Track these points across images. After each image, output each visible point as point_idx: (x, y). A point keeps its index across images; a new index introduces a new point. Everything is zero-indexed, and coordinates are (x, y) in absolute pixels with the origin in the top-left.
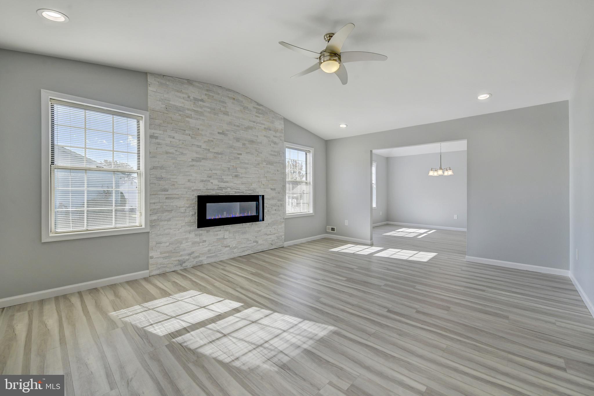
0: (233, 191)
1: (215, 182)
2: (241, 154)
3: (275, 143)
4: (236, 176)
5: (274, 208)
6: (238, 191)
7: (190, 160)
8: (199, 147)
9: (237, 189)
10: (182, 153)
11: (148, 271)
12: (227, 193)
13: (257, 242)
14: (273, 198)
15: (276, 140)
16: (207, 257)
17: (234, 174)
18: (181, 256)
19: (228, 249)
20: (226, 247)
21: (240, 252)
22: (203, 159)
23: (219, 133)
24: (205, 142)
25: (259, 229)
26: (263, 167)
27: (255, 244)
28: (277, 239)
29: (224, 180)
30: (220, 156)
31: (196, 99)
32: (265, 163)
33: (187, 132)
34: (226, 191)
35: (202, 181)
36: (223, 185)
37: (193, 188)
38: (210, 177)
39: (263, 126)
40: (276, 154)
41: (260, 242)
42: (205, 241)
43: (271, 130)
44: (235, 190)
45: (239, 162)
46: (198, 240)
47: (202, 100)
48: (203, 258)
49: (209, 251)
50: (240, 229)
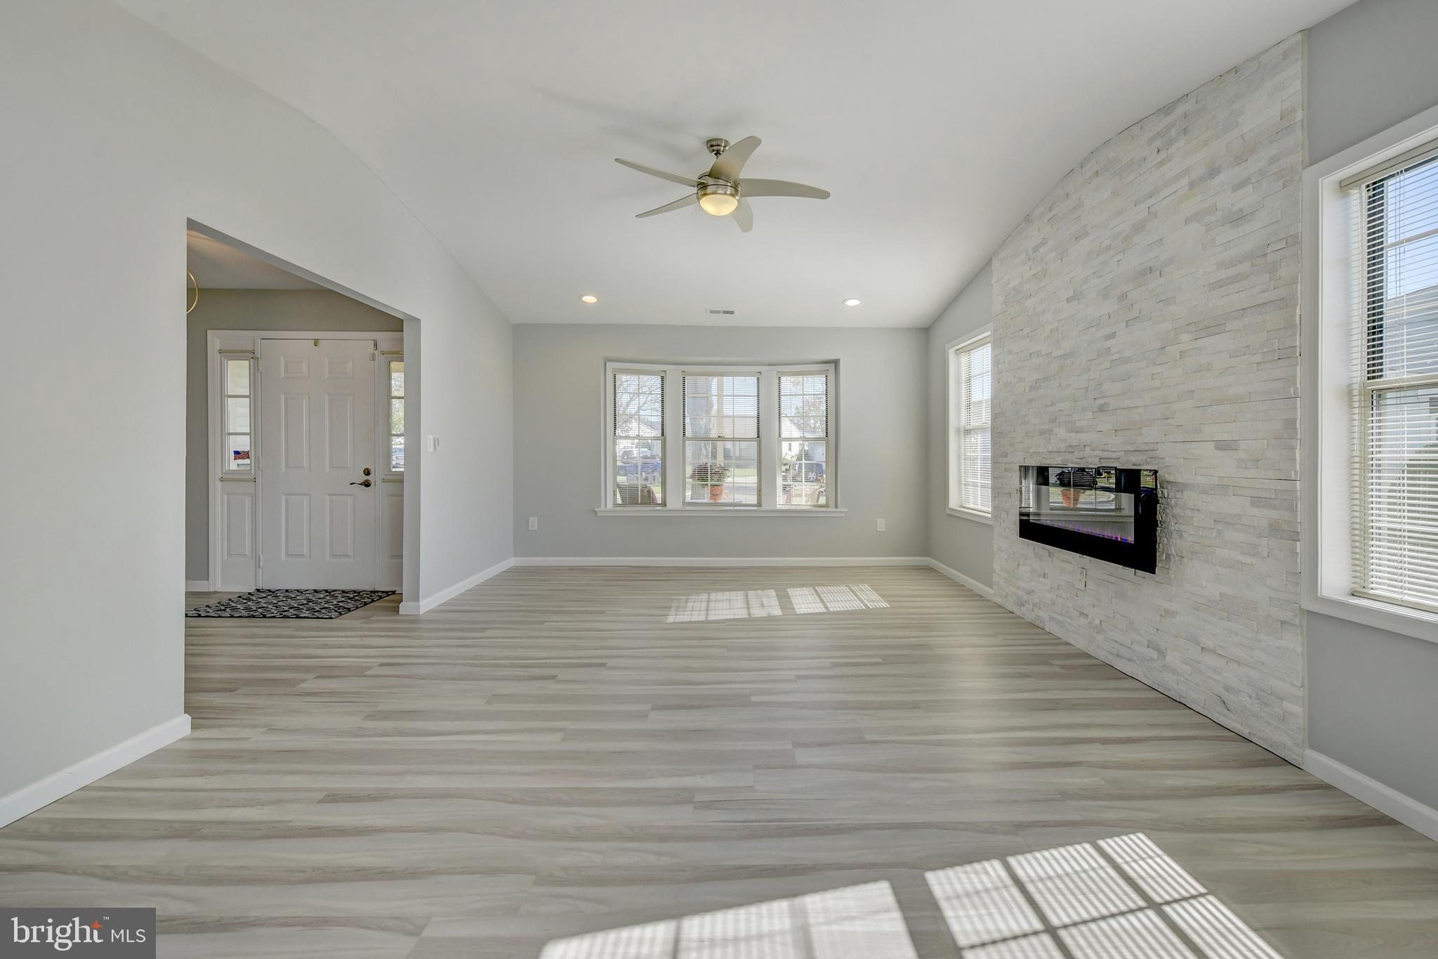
0: (1096, 456)
1: (1061, 432)
2: (1112, 336)
4: (1102, 409)
6: (1106, 454)
8: (1039, 354)
9: (1103, 451)
11: (991, 592)
12: (1083, 461)
13: (1162, 654)
14: (1223, 488)
15: (1246, 198)
17: (1099, 402)
18: (1018, 588)
19: (1083, 621)
20: (1082, 614)
21: (1111, 653)
23: (1068, 300)
27: (1155, 654)
28: (1250, 697)
29: (1078, 424)
31: (1036, 249)
32: (1185, 337)
33: (1025, 331)
34: (1081, 455)
35: (1042, 433)
36: (1074, 439)
37: (1032, 451)
38: (1054, 421)
39: (1185, 181)
41: (1172, 658)
42: (1045, 576)
43: (1219, 173)
44: (1100, 454)
47: (1044, 242)
48: (1044, 615)
49: (1053, 603)
50: (1111, 579)
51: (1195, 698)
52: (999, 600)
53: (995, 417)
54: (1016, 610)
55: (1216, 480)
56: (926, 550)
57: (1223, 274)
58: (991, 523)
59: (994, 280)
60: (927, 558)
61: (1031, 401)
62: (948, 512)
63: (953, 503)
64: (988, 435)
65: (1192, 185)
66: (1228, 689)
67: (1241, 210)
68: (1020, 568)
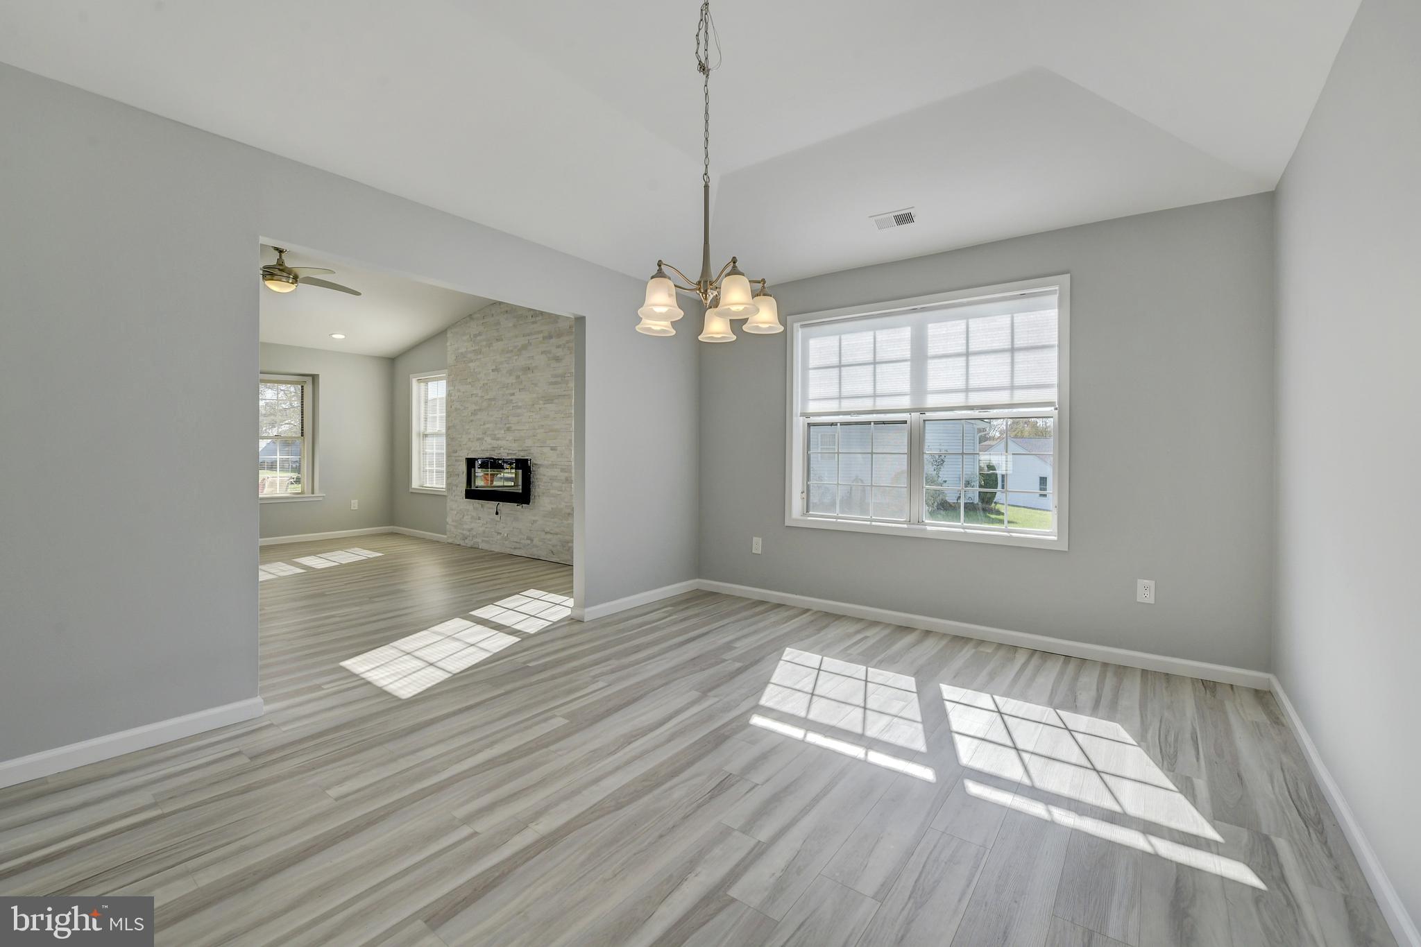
1: (488, 440)
2: (513, 394)
3: (558, 359)
4: (509, 429)
5: (556, 484)
6: (510, 452)
7: (470, 414)
8: (477, 395)
9: (509, 450)
10: (465, 408)
11: (445, 536)
12: (496, 454)
14: (553, 466)
15: (559, 352)
16: (483, 541)
17: (507, 425)
18: (463, 530)
19: (499, 537)
20: (498, 534)
22: (480, 410)
23: (493, 370)
24: (481, 387)
25: (534, 518)
26: (540, 409)
27: (529, 542)
29: (498, 436)
30: (493, 403)
31: (475, 336)
32: (540, 402)
33: (469, 380)
34: (499, 452)
35: (478, 439)
36: (495, 443)
37: (472, 449)
38: (485, 433)
40: (559, 379)
41: (536, 541)
44: (507, 451)
45: (511, 408)
46: (474, 514)
47: (480, 334)
48: (479, 540)
49: (484, 532)
50: (511, 512)
51: (543, 554)
52: (450, 541)
53: (448, 428)
54: (462, 543)
55: (550, 462)
56: (392, 522)
57: (554, 380)
58: (445, 494)
59: (448, 344)
60: (392, 527)
61: (472, 421)
62: (411, 491)
63: (415, 484)
64: (443, 440)
65: (544, 338)
66: (553, 546)
67: (558, 357)
68: (465, 518)
